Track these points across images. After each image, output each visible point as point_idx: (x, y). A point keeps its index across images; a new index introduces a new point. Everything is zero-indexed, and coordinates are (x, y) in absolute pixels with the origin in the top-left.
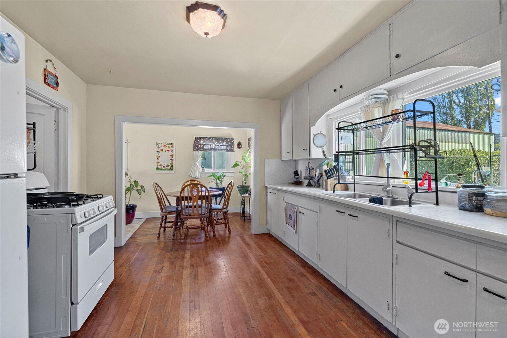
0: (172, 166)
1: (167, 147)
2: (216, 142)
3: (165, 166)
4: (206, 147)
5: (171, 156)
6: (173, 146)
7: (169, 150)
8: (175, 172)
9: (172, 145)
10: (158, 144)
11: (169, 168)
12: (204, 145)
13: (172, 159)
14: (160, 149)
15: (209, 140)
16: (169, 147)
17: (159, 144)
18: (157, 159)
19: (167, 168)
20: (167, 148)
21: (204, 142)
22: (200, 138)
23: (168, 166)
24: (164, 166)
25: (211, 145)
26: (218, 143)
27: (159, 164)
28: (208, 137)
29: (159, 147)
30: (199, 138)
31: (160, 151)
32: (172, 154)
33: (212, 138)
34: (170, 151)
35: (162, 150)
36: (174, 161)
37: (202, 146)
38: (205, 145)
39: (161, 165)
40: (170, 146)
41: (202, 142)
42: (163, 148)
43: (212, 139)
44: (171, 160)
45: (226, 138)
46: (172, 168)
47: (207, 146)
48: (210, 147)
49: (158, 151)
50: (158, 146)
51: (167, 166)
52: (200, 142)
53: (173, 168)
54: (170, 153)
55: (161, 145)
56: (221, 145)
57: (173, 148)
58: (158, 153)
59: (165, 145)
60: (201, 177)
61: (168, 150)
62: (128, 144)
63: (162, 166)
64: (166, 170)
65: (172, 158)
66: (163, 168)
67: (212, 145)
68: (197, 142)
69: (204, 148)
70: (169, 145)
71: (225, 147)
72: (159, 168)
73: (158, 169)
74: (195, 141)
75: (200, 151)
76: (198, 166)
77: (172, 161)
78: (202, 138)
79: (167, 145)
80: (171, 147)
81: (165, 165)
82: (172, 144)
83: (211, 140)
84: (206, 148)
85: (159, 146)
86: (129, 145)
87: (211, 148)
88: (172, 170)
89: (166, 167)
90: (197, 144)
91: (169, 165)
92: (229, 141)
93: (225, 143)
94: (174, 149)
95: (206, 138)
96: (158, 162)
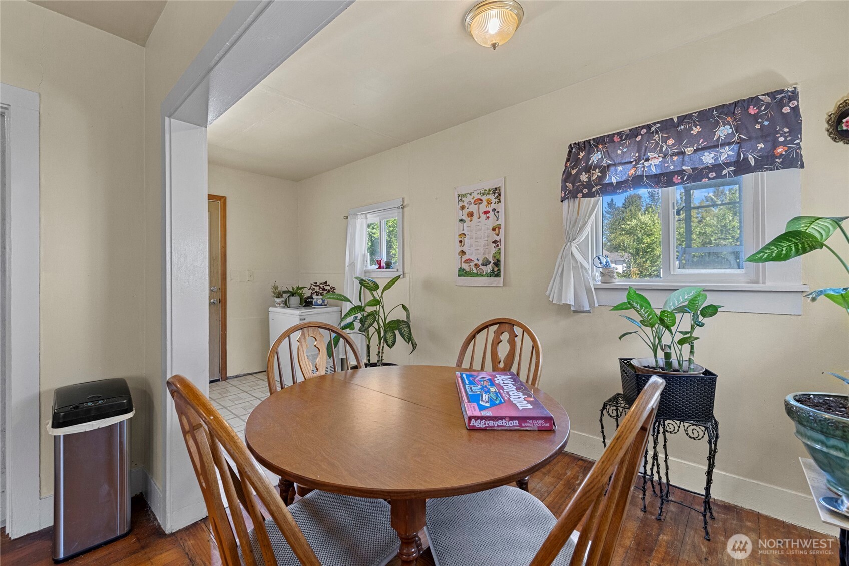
0: (497, 264)
1: (485, 203)
2: (671, 142)
3: (479, 263)
4: (613, 178)
5: (494, 230)
6: (499, 195)
7: (488, 212)
8: (504, 285)
9: (496, 195)
10: (461, 197)
11: (489, 269)
12: (604, 170)
13: (497, 238)
14: (466, 211)
15: (628, 142)
16: (489, 202)
17: (464, 199)
18: (461, 242)
19: (484, 268)
20: (483, 207)
21: (607, 154)
22: (589, 141)
23: (486, 263)
24: (476, 262)
25: (637, 161)
26: (679, 141)
27: (465, 258)
28: (626, 129)
29: (463, 208)
30: (588, 146)
31: (465, 218)
32: (498, 222)
33: (648, 127)
34: (491, 215)
35: (471, 215)
36: (502, 247)
37: (597, 173)
38: (612, 169)
39: (468, 261)
40: (492, 198)
41: (595, 157)
42: (473, 208)
43: (644, 131)
44: (495, 242)
45: (736, 104)
46: (496, 269)
47: (620, 168)
48: (632, 172)
49: (461, 220)
50: (461, 204)
51: (483, 265)
52: (589, 159)
53: (499, 270)
54: (491, 222)
55: (469, 198)
56: (695, 151)
57: (499, 201)
58: (461, 224)
59: (479, 197)
60: (591, 304)
61: (486, 213)
62: (405, 209)
63: (472, 264)
64: (483, 276)
65: (498, 235)
66: (475, 272)
67: (647, 160)
68: (577, 161)
69: (607, 181)
70: (489, 197)
71: (726, 154)
72: (464, 270)
73: (462, 273)
74: (568, 160)
75: (584, 196)
76: (576, 261)
77: (497, 246)
78: (599, 141)
79: (484, 198)
80: (494, 201)
81: (478, 260)
82: (496, 189)
83: (639, 138)
84: (614, 181)
85: (465, 204)
86: (406, 214)
87: (639, 173)
88: (498, 275)
89: (481, 267)
90: (574, 172)
91: (491, 260)
92: (756, 117)
93: (724, 131)
94: (501, 207)
95: (614, 135)
96: (463, 253)
